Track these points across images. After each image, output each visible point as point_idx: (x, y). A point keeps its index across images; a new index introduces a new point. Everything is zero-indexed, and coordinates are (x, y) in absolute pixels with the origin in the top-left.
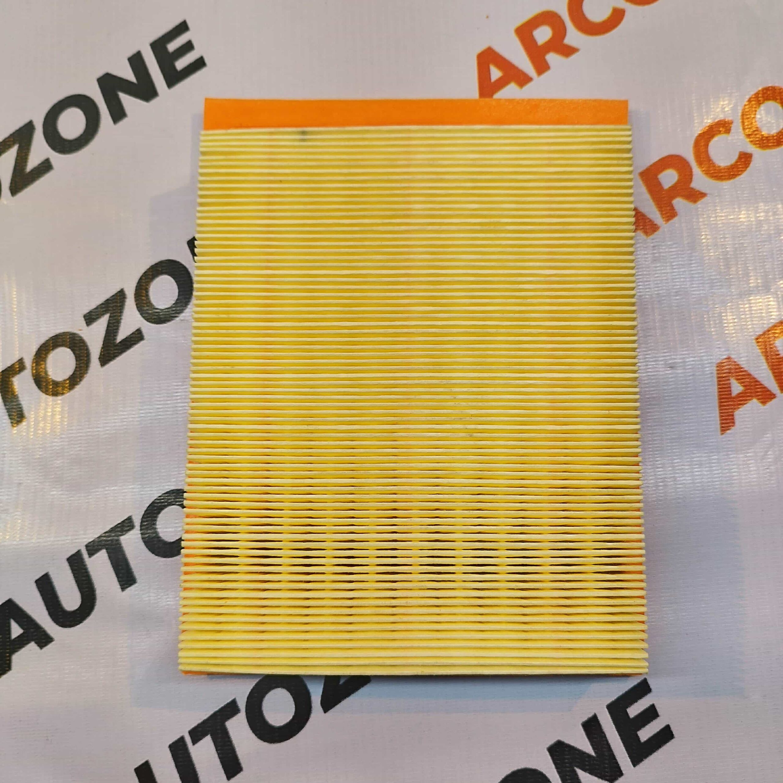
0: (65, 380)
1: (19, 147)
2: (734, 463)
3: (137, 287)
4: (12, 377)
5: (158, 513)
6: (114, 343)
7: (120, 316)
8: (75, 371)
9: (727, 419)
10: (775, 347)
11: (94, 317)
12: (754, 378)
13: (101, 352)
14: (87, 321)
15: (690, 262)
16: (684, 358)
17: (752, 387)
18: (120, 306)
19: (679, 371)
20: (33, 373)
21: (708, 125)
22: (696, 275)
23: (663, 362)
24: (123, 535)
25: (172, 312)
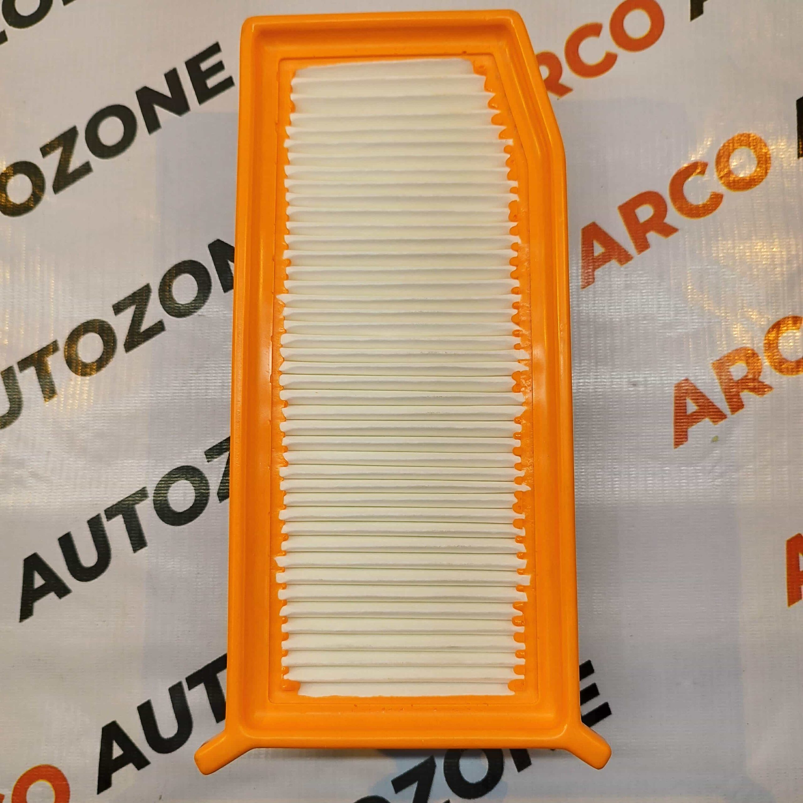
0: (93, 363)
1: (63, 149)
2: (684, 474)
3: (161, 283)
4: (47, 357)
5: (169, 487)
6: (139, 332)
7: (145, 308)
8: (103, 354)
9: (681, 435)
10: (730, 372)
11: (122, 307)
12: (708, 399)
13: (126, 339)
14: (116, 311)
15: (658, 291)
16: (646, 377)
17: (705, 407)
18: (146, 299)
19: (641, 389)
20: (65, 355)
21: (684, 165)
22: (663, 303)
23: (627, 380)
24: (137, 503)
25: (190, 308)
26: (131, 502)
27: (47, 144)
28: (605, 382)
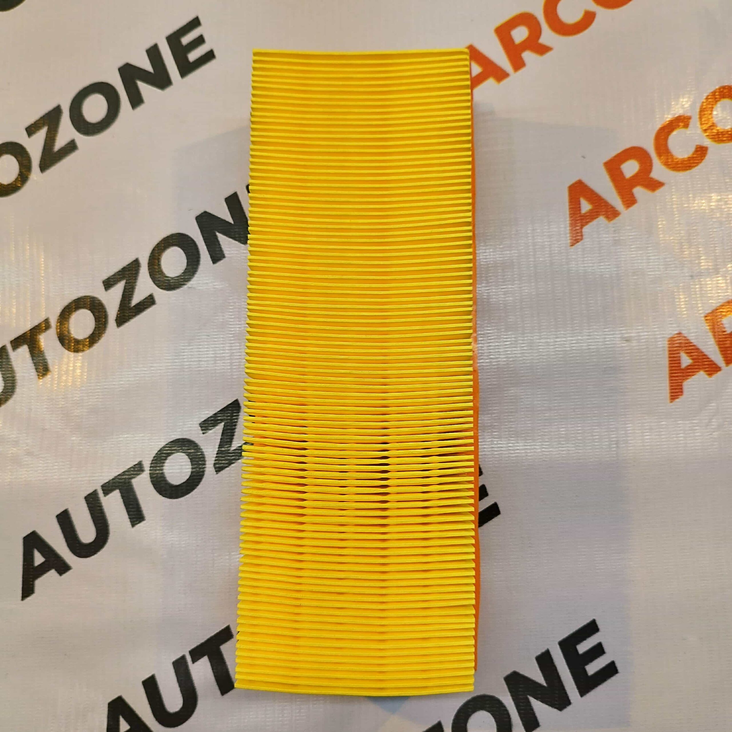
0: (86, 339)
1: (48, 129)
2: (681, 428)
3: (150, 257)
4: (39, 334)
5: (166, 459)
6: (130, 306)
7: (135, 282)
8: (95, 330)
9: (676, 389)
10: (722, 324)
11: (112, 283)
12: (702, 352)
13: (118, 314)
14: (106, 286)
15: (647, 246)
16: (639, 332)
17: (700, 361)
18: (135, 274)
19: (634, 344)
20: (57, 332)
21: (668, 119)
22: (653, 258)
23: (619, 336)
24: (134, 478)
25: (180, 280)
26: (127, 477)
27: (32, 124)
28: (597, 339)
